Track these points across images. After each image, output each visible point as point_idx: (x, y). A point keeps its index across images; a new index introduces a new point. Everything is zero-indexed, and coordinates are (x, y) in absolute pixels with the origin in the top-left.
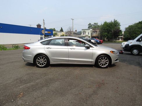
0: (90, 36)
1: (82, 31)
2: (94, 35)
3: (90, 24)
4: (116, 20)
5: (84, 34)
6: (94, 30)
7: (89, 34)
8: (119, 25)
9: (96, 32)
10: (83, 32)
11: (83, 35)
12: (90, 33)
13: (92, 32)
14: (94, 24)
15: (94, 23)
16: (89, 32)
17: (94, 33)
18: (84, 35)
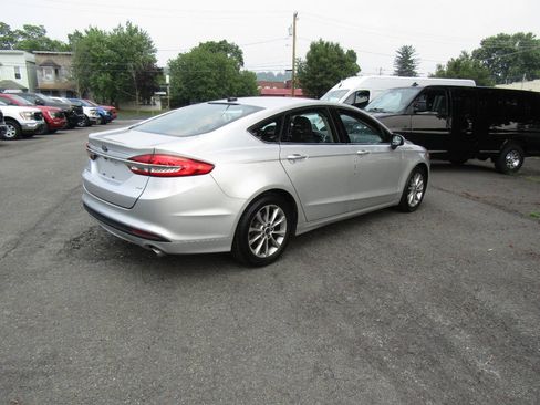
0: (27, 86)
2: (48, 79)
4: (133, 26)
6: (43, 61)
7: (18, 76)
8: (150, 47)
9: (57, 68)
12: (24, 73)
13: (35, 68)
14: (22, 29)
15: (26, 27)
16: (17, 68)
17: (48, 72)
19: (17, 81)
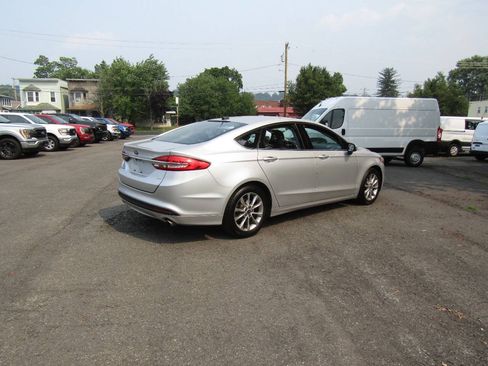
0: (60, 108)
1: (23, 86)
2: (79, 103)
3: (41, 60)
5: (31, 99)
6: (74, 86)
7: (53, 100)
8: (164, 75)
9: (85, 92)
10: (29, 90)
11: (29, 104)
12: (58, 97)
13: (67, 93)
14: (60, 62)
15: (61, 59)
16: (52, 93)
17: (78, 96)
18: (34, 104)
19: (53, 104)
